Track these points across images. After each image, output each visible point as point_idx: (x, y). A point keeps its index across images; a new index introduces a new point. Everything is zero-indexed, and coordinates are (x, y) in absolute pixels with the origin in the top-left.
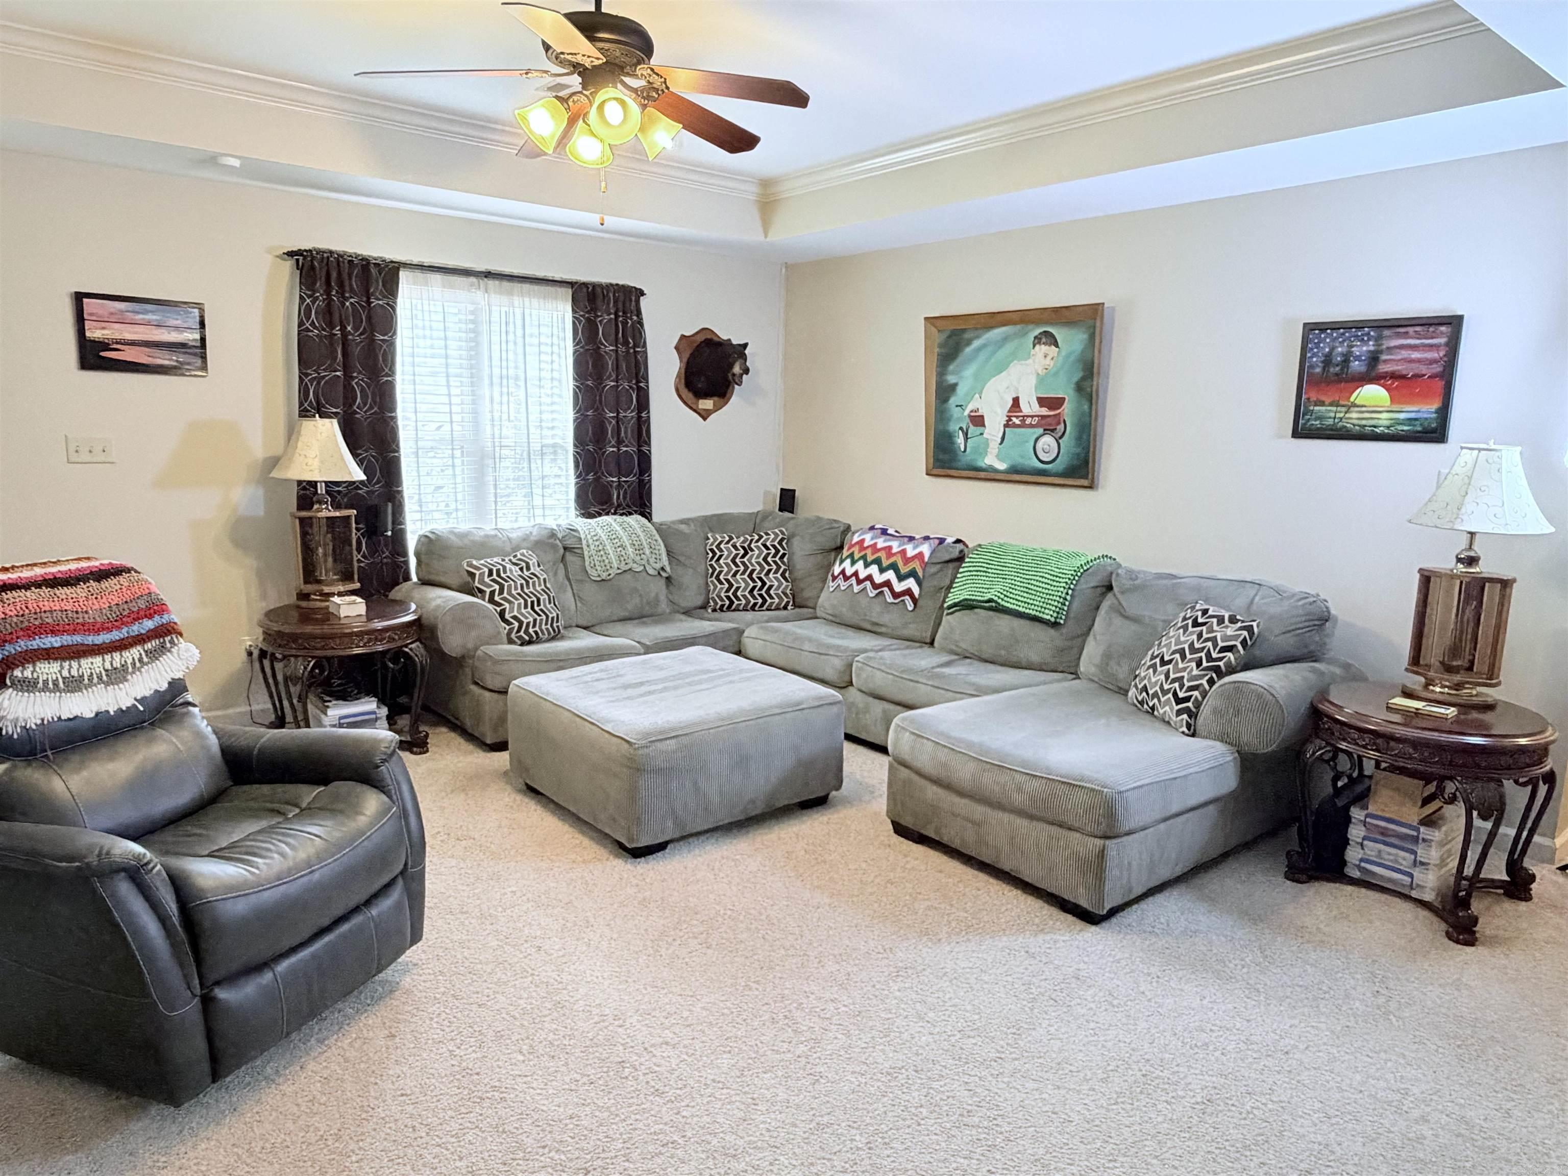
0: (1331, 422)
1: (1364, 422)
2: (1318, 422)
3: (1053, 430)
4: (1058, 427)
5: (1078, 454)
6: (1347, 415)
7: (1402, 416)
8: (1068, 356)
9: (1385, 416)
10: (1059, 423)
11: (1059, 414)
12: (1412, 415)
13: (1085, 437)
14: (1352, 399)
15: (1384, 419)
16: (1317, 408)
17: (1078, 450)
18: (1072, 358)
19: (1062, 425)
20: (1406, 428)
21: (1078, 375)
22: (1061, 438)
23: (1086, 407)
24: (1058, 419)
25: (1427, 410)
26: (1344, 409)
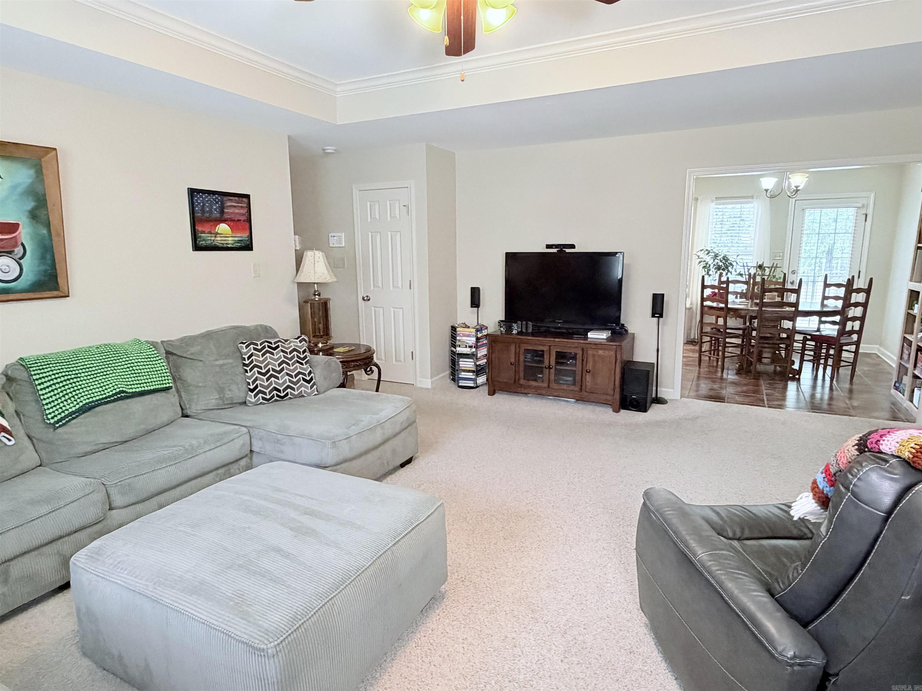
0: (209, 242)
1: (223, 242)
2: (204, 242)
3: (10, 252)
4: (16, 250)
5: (46, 271)
6: (216, 239)
7: (236, 239)
8: (14, 187)
9: (230, 239)
10: (16, 246)
11: (15, 237)
12: (240, 239)
13: (48, 257)
14: (216, 231)
15: (230, 241)
16: (202, 235)
17: (43, 268)
18: (20, 190)
19: (21, 248)
20: (239, 245)
21: (30, 204)
22: (21, 258)
23: (45, 232)
24: (15, 242)
25: (245, 235)
26: (214, 235)
